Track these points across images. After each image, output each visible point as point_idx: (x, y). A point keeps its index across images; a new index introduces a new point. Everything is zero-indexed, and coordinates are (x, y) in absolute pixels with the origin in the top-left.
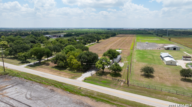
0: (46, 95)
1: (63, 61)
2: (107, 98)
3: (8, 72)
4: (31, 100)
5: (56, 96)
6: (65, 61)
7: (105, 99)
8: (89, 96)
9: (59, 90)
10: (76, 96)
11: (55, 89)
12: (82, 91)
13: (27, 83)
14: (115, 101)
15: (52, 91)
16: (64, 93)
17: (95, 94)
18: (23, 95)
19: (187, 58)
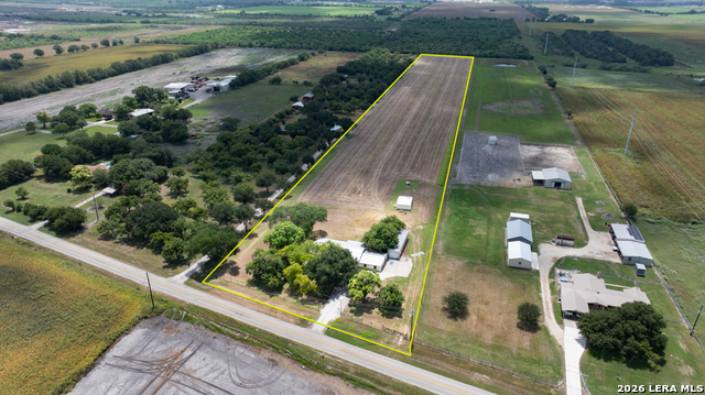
0: (265, 376)
1: (275, 274)
2: (372, 379)
3: (161, 306)
4: (244, 387)
5: (283, 377)
6: (279, 275)
7: (368, 382)
8: (341, 376)
9: (286, 362)
10: (318, 375)
11: (277, 357)
12: (328, 362)
13: (216, 340)
14: (385, 385)
15: (274, 363)
16: (296, 368)
17: (352, 370)
18: (225, 376)
19: (565, 241)
